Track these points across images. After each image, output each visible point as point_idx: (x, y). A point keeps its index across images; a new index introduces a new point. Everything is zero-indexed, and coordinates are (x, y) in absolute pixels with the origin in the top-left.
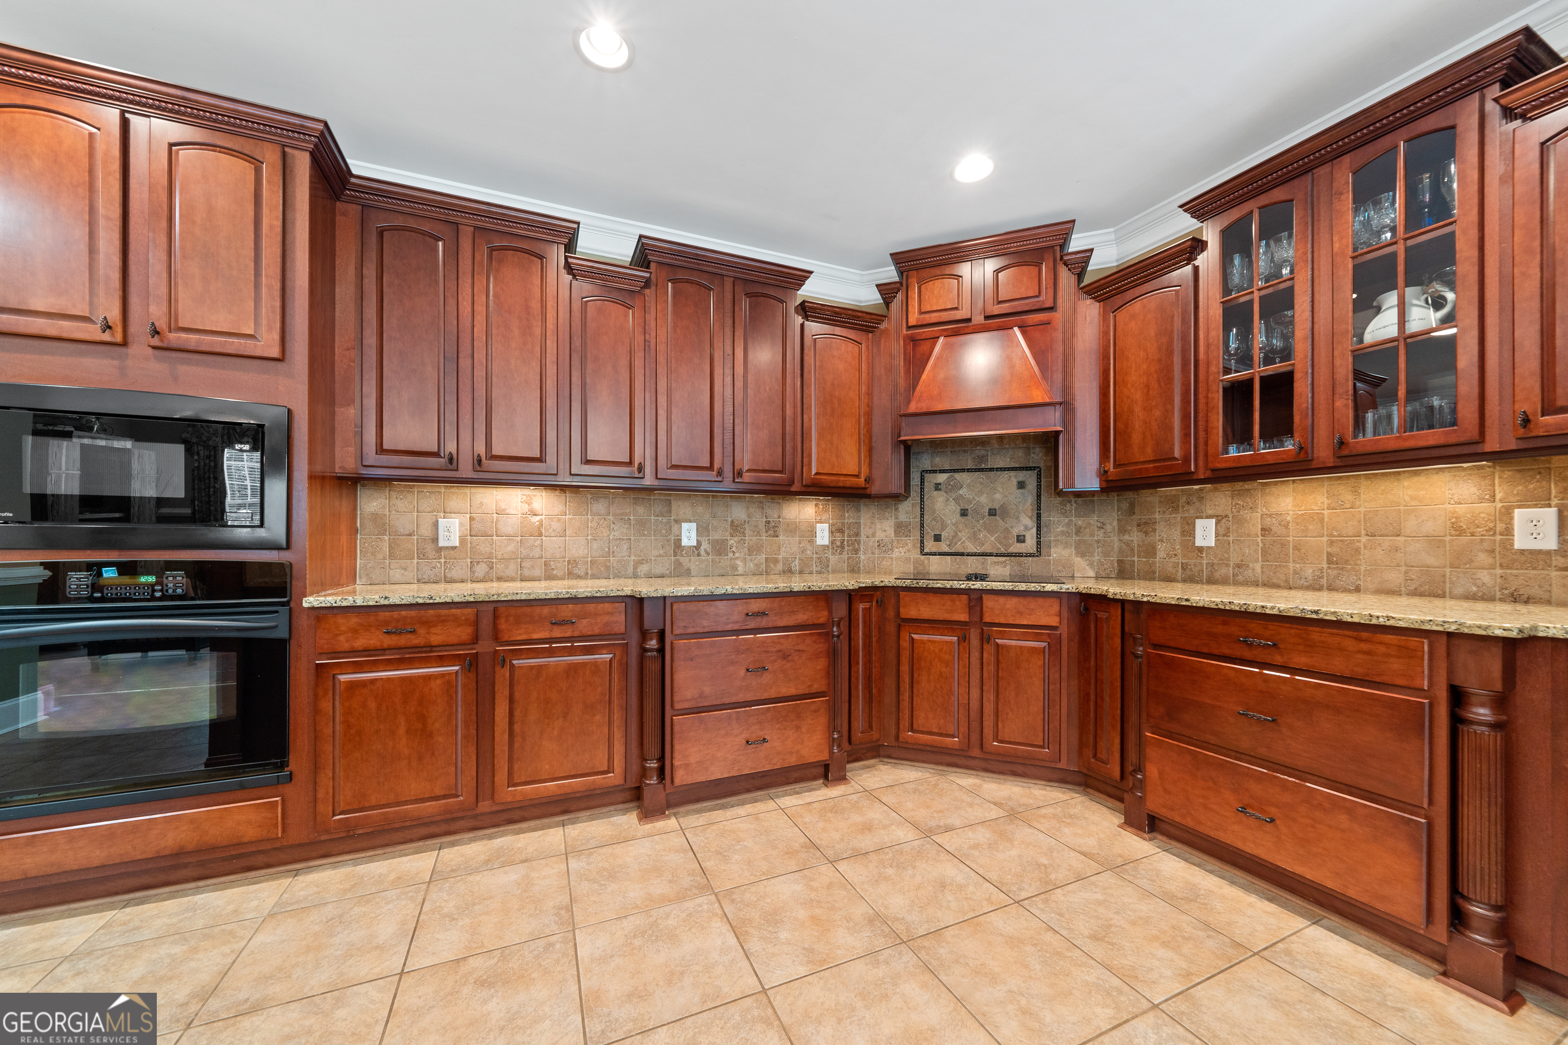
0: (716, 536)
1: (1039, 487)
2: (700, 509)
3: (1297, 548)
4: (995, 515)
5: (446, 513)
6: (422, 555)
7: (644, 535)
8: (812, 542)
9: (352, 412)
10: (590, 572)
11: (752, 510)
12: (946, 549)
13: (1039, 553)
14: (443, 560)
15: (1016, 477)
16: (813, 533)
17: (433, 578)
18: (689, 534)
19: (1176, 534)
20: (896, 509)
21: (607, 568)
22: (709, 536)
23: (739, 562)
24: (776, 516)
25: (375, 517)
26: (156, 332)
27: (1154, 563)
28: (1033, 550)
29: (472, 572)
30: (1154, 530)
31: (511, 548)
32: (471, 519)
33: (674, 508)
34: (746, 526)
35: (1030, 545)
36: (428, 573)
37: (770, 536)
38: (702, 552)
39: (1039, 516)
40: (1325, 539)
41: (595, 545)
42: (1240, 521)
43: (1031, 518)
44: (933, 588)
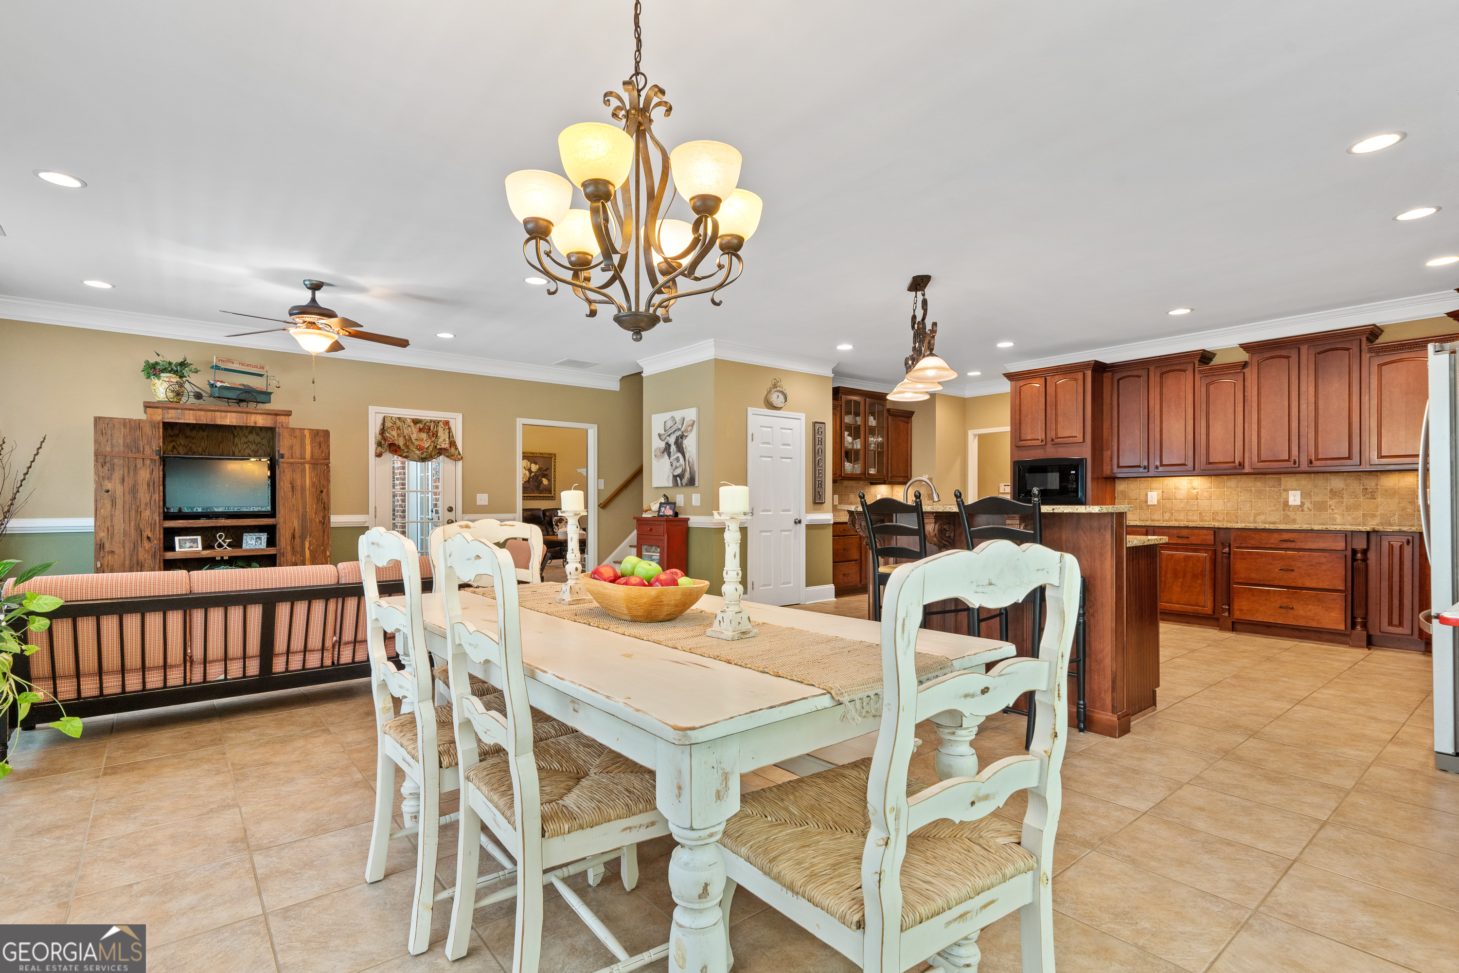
0: (1317, 499)
2: (1304, 482)
5: (1151, 489)
6: (1141, 508)
7: (1262, 499)
9: (1109, 452)
10: (1225, 519)
14: (1150, 511)
17: (1146, 519)
21: (1237, 517)
22: (1311, 498)
23: (1337, 516)
24: (1373, 485)
25: (1123, 492)
26: (1053, 440)
29: (1163, 517)
31: (1182, 505)
32: (1163, 492)
33: (1283, 482)
34: (1345, 492)
36: (1144, 517)
37: (1367, 498)
38: (1305, 508)
41: (1229, 504)
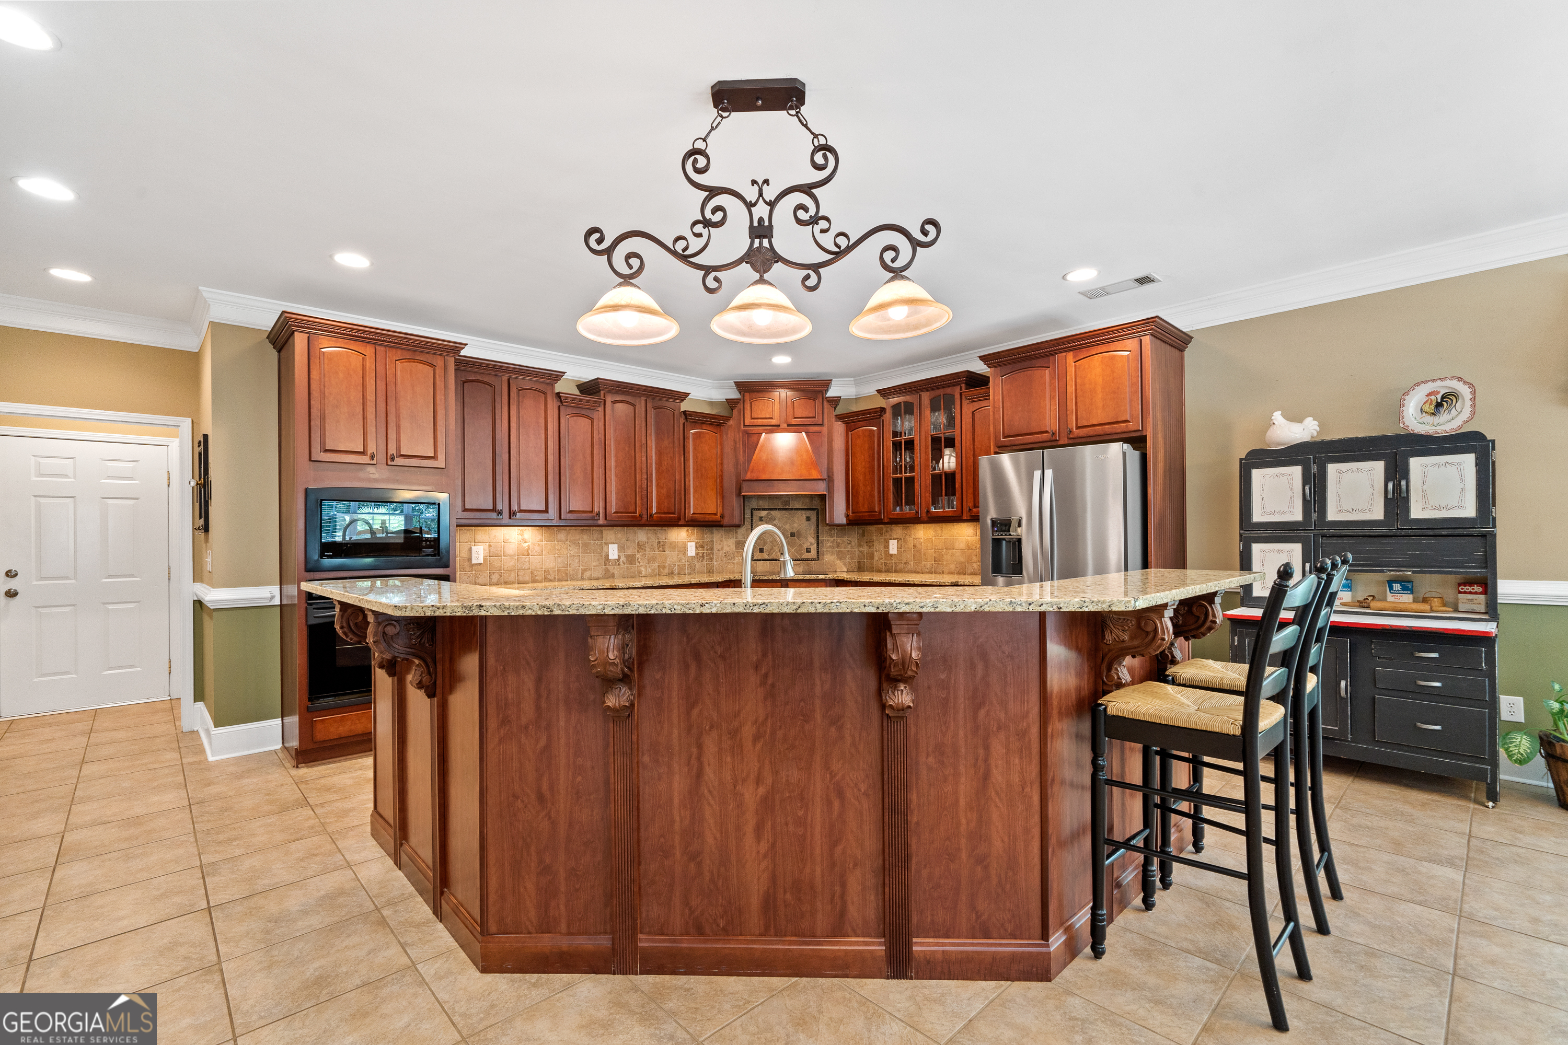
0: (629, 552)
1: (818, 520)
2: (619, 536)
3: (925, 555)
4: (794, 536)
5: (476, 543)
6: (463, 569)
7: (587, 553)
8: (685, 554)
10: (556, 577)
11: (649, 535)
12: (767, 557)
13: (818, 559)
14: (474, 572)
15: (805, 514)
16: (686, 549)
18: (613, 552)
19: (882, 548)
20: (736, 532)
21: (567, 574)
22: (625, 552)
23: (642, 569)
24: (664, 538)
26: (391, 457)
27: (873, 562)
28: (815, 557)
29: (491, 579)
30: (873, 545)
31: (512, 563)
32: (490, 546)
33: (604, 535)
34: (646, 545)
35: (813, 554)
37: (660, 551)
38: (621, 563)
39: (818, 537)
40: (933, 550)
41: (560, 560)
42: (906, 541)
43: (813, 538)
44: (762, 580)
